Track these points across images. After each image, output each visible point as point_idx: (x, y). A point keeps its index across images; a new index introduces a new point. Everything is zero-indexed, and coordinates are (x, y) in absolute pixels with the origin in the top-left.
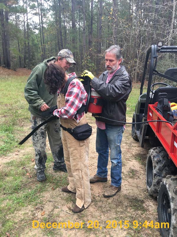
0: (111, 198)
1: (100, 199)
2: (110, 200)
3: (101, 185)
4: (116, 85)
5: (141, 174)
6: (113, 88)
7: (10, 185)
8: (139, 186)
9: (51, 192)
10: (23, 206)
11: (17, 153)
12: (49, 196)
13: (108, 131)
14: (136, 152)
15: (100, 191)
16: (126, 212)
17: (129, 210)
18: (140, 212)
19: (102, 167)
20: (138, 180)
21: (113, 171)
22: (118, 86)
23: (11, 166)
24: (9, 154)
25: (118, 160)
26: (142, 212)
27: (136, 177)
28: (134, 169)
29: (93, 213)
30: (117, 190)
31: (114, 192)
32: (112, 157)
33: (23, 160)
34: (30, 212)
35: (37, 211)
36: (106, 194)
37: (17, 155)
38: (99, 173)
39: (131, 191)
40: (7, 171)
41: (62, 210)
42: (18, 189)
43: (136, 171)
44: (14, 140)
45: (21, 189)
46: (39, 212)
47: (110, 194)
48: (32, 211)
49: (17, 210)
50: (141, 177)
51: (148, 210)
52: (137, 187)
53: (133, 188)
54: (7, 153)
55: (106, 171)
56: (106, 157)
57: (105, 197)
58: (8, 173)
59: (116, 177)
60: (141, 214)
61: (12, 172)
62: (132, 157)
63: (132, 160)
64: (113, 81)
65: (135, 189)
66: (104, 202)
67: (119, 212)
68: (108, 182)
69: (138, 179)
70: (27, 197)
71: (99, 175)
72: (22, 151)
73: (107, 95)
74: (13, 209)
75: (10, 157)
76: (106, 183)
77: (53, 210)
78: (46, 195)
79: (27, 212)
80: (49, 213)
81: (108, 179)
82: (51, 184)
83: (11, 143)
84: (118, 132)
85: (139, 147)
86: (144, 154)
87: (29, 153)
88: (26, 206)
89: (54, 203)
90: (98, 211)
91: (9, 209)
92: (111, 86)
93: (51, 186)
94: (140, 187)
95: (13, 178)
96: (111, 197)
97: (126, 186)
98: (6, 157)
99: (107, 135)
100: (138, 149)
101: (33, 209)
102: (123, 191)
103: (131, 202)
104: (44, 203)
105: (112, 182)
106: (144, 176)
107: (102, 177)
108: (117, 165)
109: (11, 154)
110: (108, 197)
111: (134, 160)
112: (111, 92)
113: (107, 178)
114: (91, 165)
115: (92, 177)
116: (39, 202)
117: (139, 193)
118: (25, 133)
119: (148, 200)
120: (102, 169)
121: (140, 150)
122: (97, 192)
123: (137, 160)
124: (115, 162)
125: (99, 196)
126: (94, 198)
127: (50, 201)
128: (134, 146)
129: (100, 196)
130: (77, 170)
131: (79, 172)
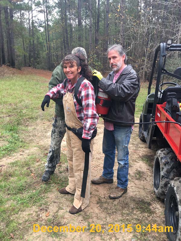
0: (116, 200)
1: (105, 200)
2: (116, 202)
3: (107, 186)
4: (125, 85)
5: (148, 176)
6: (122, 88)
7: (14, 185)
8: (146, 187)
9: (55, 193)
10: (28, 207)
11: (22, 153)
12: (54, 197)
13: (116, 132)
14: (143, 154)
15: (105, 192)
16: (132, 215)
17: (135, 213)
18: (147, 214)
19: (108, 169)
20: (145, 182)
21: (119, 172)
22: (127, 85)
23: (15, 166)
24: (13, 154)
25: (125, 161)
26: (149, 215)
27: (143, 179)
28: (141, 170)
29: (98, 215)
30: (123, 191)
31: (120, 194)
32: (119, 159)
33: (27, 160)
34: (35, 213)
35: (42, 212)
36: (112, 196)
37: (22, 155)
38: (105, 174)
39: (137, 193)
40: (11, 172)
41: (67, 211)
42: (23, 189)
43: (143, 173)
44: (18, 140)
45: (25, 189)
46: (43, 212)
47: (116, 196)
48: (36, 212)
49: (21, 211)
50: (148, 179)
51: (155, 212)
52: (144, 189)
53: (139, 190)
54: (12, 153)
55: (112, 172)
56: (113, 159)
57: (111, 198)
58: (12, 174)
59: (122, 179)
60: (148, 217)
61: (16, 172)
62: (139, 158)
63: (139, 161)
64: (120, 80)
65: (142, 191)
66: (109, 204)
67: (124, 214)
68: (113, 183)
70: (31, 198)
71: (105, 176)
72: (27, 151)
73: (116, 95)
74: (17, 210)
75: (15, 157)
76: (112, 184)
77: (57, 212)
78: (50, 196)
79: (32, 212)
80: (54, 214)
81: (114, 181)
82: (56, 185)
83: (15, 143)
84: (126, 133)
85: (146, 148)
86: (151, 156)
87: (34, 153)
88: (31, 207)
89: (59, 204)
90: (103, 213)
91: (14, 210)
92: (120, 86)
93: (56, 187)
94: (146, 189)
95: (17, 178)
96: (117, 198)
97: (132, 188)
98: (10, 157)
99: (115, 136)
100: (145, 149)
101: (37, 210)
102: (129, 193)
103: (138, 204)
104: (49, 204)
105: (118, 183)
106: (151, 178)
107: (108, 178)
108: (124, 166)
109: (15, 154)
110: (114, 198)
111: (141, 162)
112: (120, 92)
113: (112, 180)
114: (97, 166)
115: (98, 178)
116: (44, 202)
117: (145, 195)
118: (30, 133)
119: (155, 202)
120: (108, 171)
121: (147, 151)
122: (103, 193)
123: (144, 161)
124: (122, 163)
125: (104, 198)
126: (99, 199)
127: (55, 202)
128: (141, 147)
129: (106, 197)
130: (79, 170)
131: (81, 172)
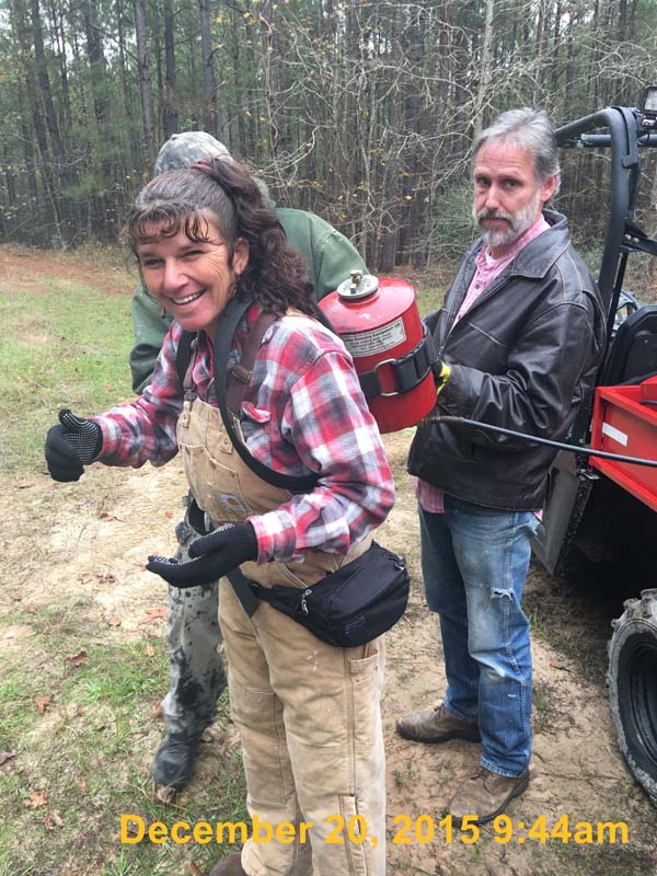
5: (572, 704)
8: (591, 767)
20: (576, 737)
27: (562, 724)
30: (510, 790)
31: (495, 802)
32: (479, 644)
52: (589, 778)
53: (572, 788)
59: (502, 735)
65: (582, 790)
69: (571, 730)
94: (596, 776)
105: (485, 753)
106: (589, 709)
108: (509, 679)
130: (329, 795)
131: (342, 804)
